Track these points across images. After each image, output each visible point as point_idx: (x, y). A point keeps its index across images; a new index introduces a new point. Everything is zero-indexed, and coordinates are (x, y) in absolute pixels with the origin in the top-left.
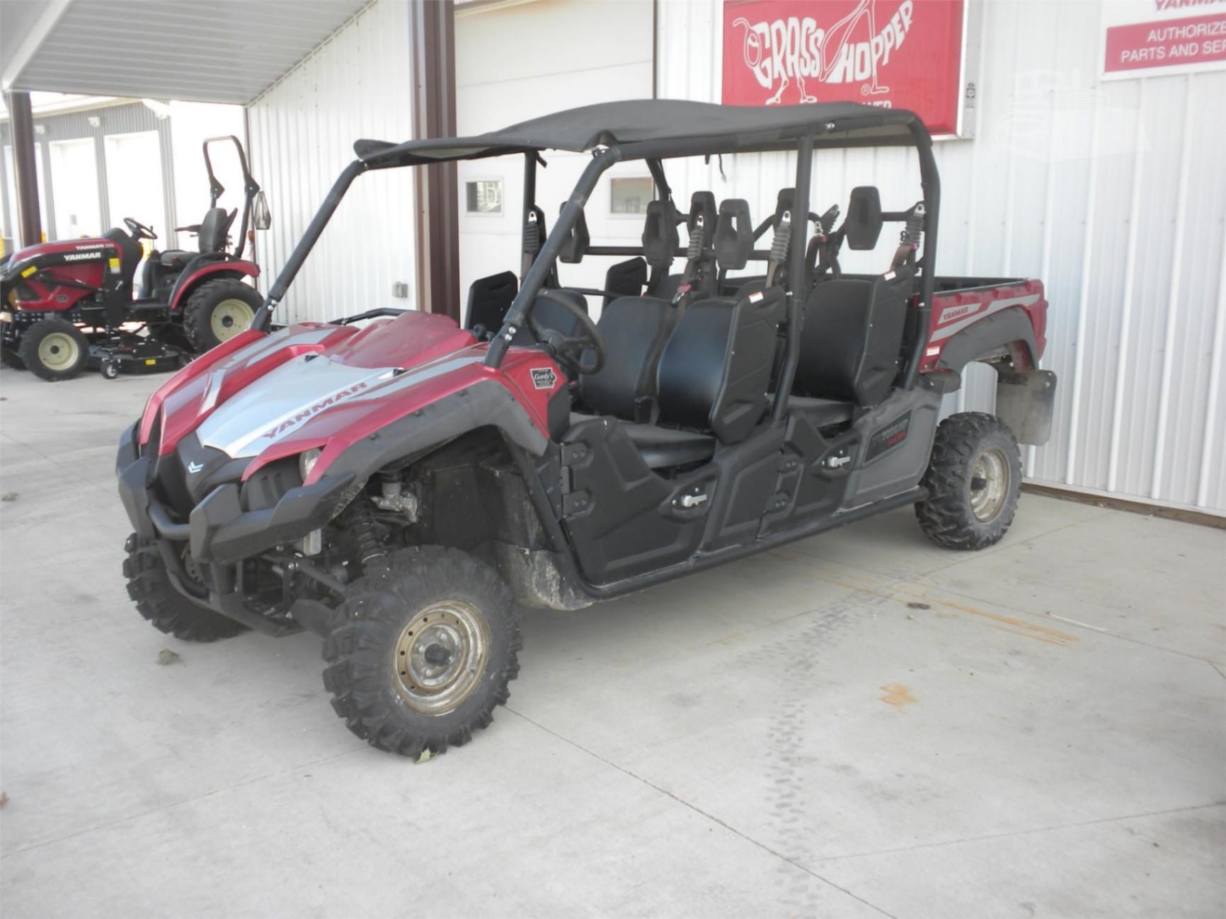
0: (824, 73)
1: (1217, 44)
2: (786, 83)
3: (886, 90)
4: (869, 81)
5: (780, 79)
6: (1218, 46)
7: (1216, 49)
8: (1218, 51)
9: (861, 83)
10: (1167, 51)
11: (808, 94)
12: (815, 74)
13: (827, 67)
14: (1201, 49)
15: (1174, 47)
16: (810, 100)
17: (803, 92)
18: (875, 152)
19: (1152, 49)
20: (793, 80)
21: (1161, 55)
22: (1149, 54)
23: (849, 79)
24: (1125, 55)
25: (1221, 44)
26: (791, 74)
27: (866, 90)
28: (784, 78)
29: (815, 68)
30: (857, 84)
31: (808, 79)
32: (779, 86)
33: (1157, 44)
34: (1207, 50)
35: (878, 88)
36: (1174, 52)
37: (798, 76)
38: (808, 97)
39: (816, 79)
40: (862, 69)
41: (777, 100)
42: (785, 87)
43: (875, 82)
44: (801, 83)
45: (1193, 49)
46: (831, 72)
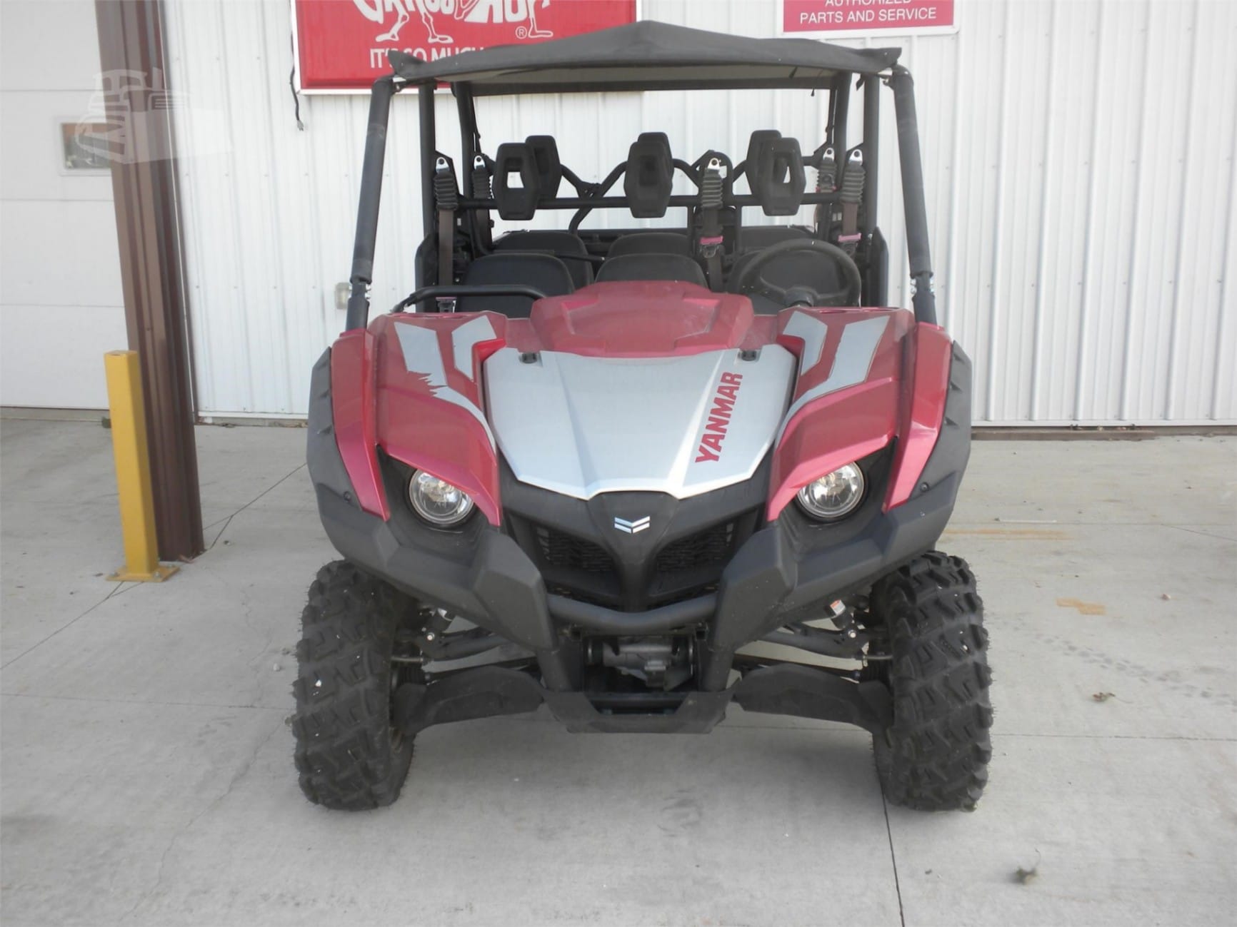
0: (460, 11)
1: (891, 13)
2: (404, 18)
3: (550, 34)
4: (526, 23)
5: (395, 12)
6: (893, 14)
7: (891, 17)
8: (893, 19)
9: (515, 25)
10: (845, 16)
11: (438, 32)
12: (448, 10)
13: (464, 5)
14: (877, 15)
15: (852, 13)
16: (441, 39)
17: (431, 29)
18: (518, 100)
19: (830, 13)
20: (415, 15)
21: (839, 19)
22: (827, 17)
23: (498, 19)
24: (803, 17)
25: (895, 12)
26: (411, 8)
27: (521, 33)
28: (402, 12)
29: (447, 4)
30: (508, 27)
31: (438, 16)
32: (396, 20)
33: (835, 9)
34: (883, 17)
35: (537, 32)
36: (851, 16)
37: (422, 10)
38: (439, 36)
39: (451, 16)
40: (515, 10)
41: (393, 36)
42: (404, 23)
43: (533, 24)
44: (427, 20)
45: (870, 16)
46: (472, 8)
